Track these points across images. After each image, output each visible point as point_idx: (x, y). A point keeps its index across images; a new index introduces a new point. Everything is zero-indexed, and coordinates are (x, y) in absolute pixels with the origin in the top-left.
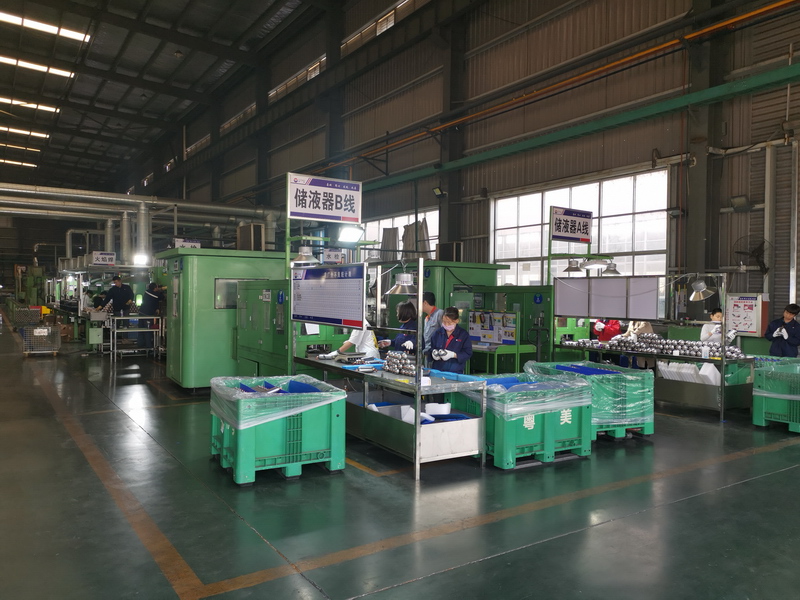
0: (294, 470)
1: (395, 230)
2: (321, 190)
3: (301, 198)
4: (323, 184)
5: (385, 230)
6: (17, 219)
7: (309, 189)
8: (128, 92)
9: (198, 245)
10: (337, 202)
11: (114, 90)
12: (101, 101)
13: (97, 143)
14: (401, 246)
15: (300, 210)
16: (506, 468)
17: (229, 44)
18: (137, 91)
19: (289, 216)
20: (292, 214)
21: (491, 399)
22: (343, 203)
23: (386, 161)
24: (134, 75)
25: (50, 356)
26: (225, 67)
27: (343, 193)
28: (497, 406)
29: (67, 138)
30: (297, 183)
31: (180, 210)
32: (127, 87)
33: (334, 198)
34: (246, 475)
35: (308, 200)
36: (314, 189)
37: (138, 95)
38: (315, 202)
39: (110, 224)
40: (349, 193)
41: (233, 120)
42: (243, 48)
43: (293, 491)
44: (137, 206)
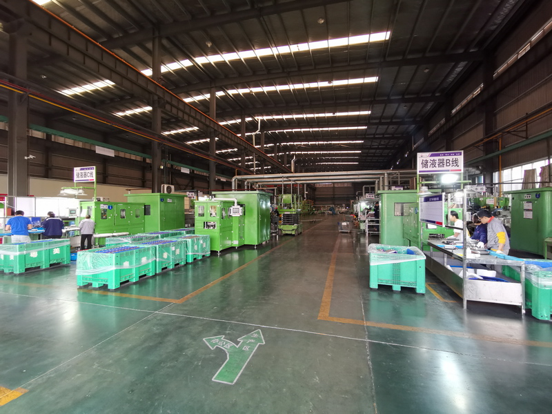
0: (397, 288)
1: (533, 171)
2: (436, 158)
3: (425, 164)
4: (438, 155)
5: (526, 172)
6: (353, 183)
7: (429, 159)
8: (388, 128)
9: (402, 188)
10: (447, 163)
11: (382, 129)
12: (377, 134)
13: (378, 151)
14: (539, 179)
15: (424, 169)
16: (540, 319)
17: (430, 95)
18: (391, 127)
19: (418, 173)
20: (420, 172)
21: (528, 273)
22: (451, 163)
23: (526, 131)
24: (389, 121)
25: (347, 233)
26: (429, 106)
27: (450, 158)
28: (533, 279)
29: (367, 151)
30: (422, 157)
31: (401, 174)
32: (386, 126)
33: (445, 161)
34: (374, 284)
35: (429, 164)
36: (432, 158)
37: (392, 128)
38: (433, 164)
39: (377, 182)
40: (454, 157)
41: (435, 129)
42: (437, 95)
43: (397, 297)
44: (384, 174)
